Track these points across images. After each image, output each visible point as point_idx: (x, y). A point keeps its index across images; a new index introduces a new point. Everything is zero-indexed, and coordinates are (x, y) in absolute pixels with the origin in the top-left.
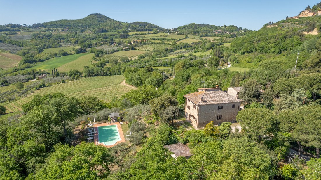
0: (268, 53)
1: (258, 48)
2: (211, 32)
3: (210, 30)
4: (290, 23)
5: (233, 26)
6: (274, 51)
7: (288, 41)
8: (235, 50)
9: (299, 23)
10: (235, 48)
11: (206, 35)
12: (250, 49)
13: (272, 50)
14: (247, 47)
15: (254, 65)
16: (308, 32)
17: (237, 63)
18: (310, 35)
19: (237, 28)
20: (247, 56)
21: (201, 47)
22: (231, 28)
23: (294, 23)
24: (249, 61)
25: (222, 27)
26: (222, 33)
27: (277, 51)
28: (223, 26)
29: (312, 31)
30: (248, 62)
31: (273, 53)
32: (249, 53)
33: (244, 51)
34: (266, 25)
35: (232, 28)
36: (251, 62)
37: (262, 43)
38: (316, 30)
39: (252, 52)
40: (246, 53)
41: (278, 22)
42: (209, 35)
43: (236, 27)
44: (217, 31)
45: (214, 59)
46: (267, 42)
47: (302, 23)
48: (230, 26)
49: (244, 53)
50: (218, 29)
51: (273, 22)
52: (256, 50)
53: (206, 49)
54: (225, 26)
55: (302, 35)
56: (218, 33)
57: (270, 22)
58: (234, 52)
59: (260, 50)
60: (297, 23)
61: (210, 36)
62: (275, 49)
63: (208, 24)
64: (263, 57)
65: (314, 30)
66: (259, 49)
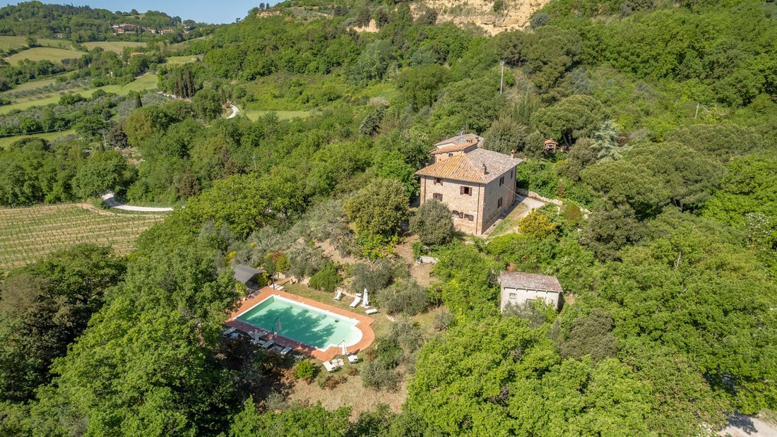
0: (306, 72)
1: (281, 64)
2: (103, 29)
3: (97, 22)
4: (303, 8)
5: (157, 13)
6: (317, 68)
7: (332, 47)
8: (227, 71)
9: (320, 9)
10: (224, 67)
11: (93, 39)
12: (263, 67)
13: (312, 65)
14: (255, 62)
15: (291, 102)
16: (360, 27)
17: (252, 100)
18: (365, 33)
19: (170, 17)
20: (263, 83)
21: (107, 69)
22: (153, 17)
23: (310, 7)
24: (277, 93)
25: (126, 14)
26: (137, 31)
27: (323, 67)
28: (129, 11)
29: (367, 25)
30: (275, 97)
31: (315, 72)
32: (263, 75)
33: (253, 71)
34: (255, 11)
35: (157, 19)
36: (282, 96)
37: (286, 53)
38: (373, 23)
39: (270, 72)
40: (258, 77)
41: (279, 5)
42: (102, 35)
43: (164, 15)
44: (120, 27)
46: (295, 48)
47: (326, 9)
48: (150, 13)
49: (253, 78)
50: (120, 20)
51: (268, 5)
52: (276, 66)
53: (129, 75)
54: (134, 12)
55: (352, 33)
56: (125, 31)
57: (262, 5)
58: (226, 76)
59: (286, 68)
60: (317, 7)
61: (105, 39)
62: (318, 63)
63: (87, 8)
64: (302, 82)
65: (370, 24)
66: (285, 64)
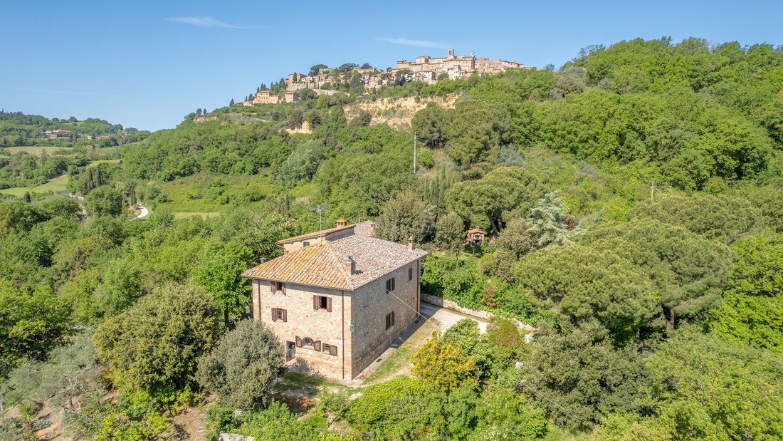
0: (231, 173)
1: (204, 164)
2: (33, 134)
3: (28, 127)
4: (241, 114)
5: (98, 121)
6: (243, 169)
7: (262, 146)
8: (145, 171)
9: (259, 115)
10: (142, 167)
11: (20, 143)
12: (184, 167)
13: (238, 166)
14: (175, 161)
15: (210, 202)
16: (293, 129)
17: (165, 201)
18: (297, 134)
19: (110, 125)
20: (182, 183)
21: (18, 171)
22: (92, 125)
23: (248, 113)
24: (195, 194)
25: (64, 121)
26: (71, 137)
27: (249, 167)
28: (67, 118)
29: (300, 127)
30: (192, 198)
31: (241, 172)
32: (184, 175)
33: (171, 172)
34: (192, 116)
35: (97, 126)
36: (200, 197)
37: (211, 153)
38: (306, 125)
39: (192, 173)
40: (177, 177)
41: (217, 111)
42: (31, 141)
43: (105, 122)
44: (53, 133)
45: (106, 196)
46: (220, 148)
47: (264, 115)
48: (89, 121)
49: (171, 178)
50: (55, 126)
51: (205, 111)
52: (198, 167)
53: (41, 177)
54: (73, 119)
55: (284, 134)
56: (58, 136)
57: (199, 111)
58: (143, 177)
59: (209, 168)
60: (255, 114)
61: (34, 144)
62: (244, 163)
63: (19, 114)
64: (224, 182)
65: (303, 125)
66: (208, 164)
